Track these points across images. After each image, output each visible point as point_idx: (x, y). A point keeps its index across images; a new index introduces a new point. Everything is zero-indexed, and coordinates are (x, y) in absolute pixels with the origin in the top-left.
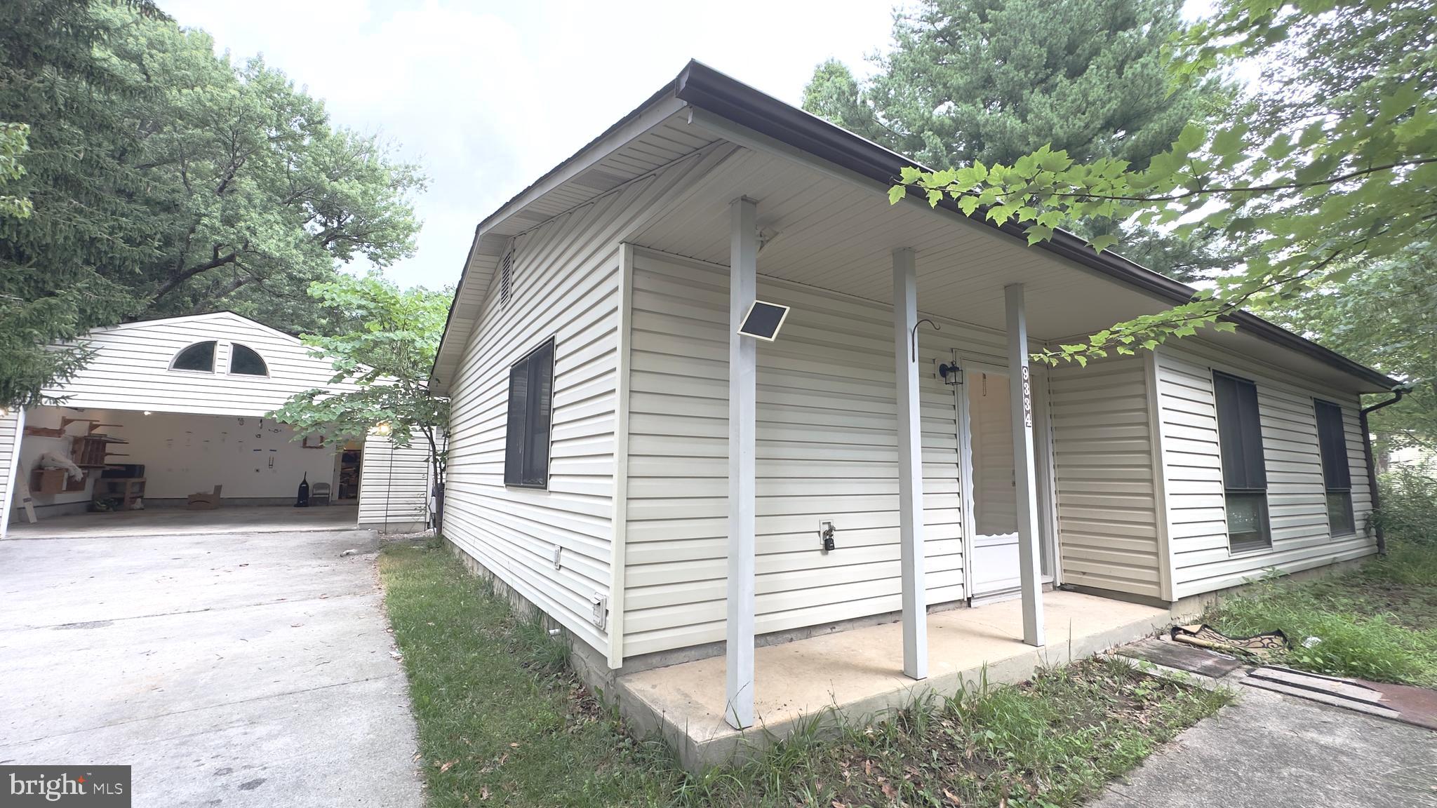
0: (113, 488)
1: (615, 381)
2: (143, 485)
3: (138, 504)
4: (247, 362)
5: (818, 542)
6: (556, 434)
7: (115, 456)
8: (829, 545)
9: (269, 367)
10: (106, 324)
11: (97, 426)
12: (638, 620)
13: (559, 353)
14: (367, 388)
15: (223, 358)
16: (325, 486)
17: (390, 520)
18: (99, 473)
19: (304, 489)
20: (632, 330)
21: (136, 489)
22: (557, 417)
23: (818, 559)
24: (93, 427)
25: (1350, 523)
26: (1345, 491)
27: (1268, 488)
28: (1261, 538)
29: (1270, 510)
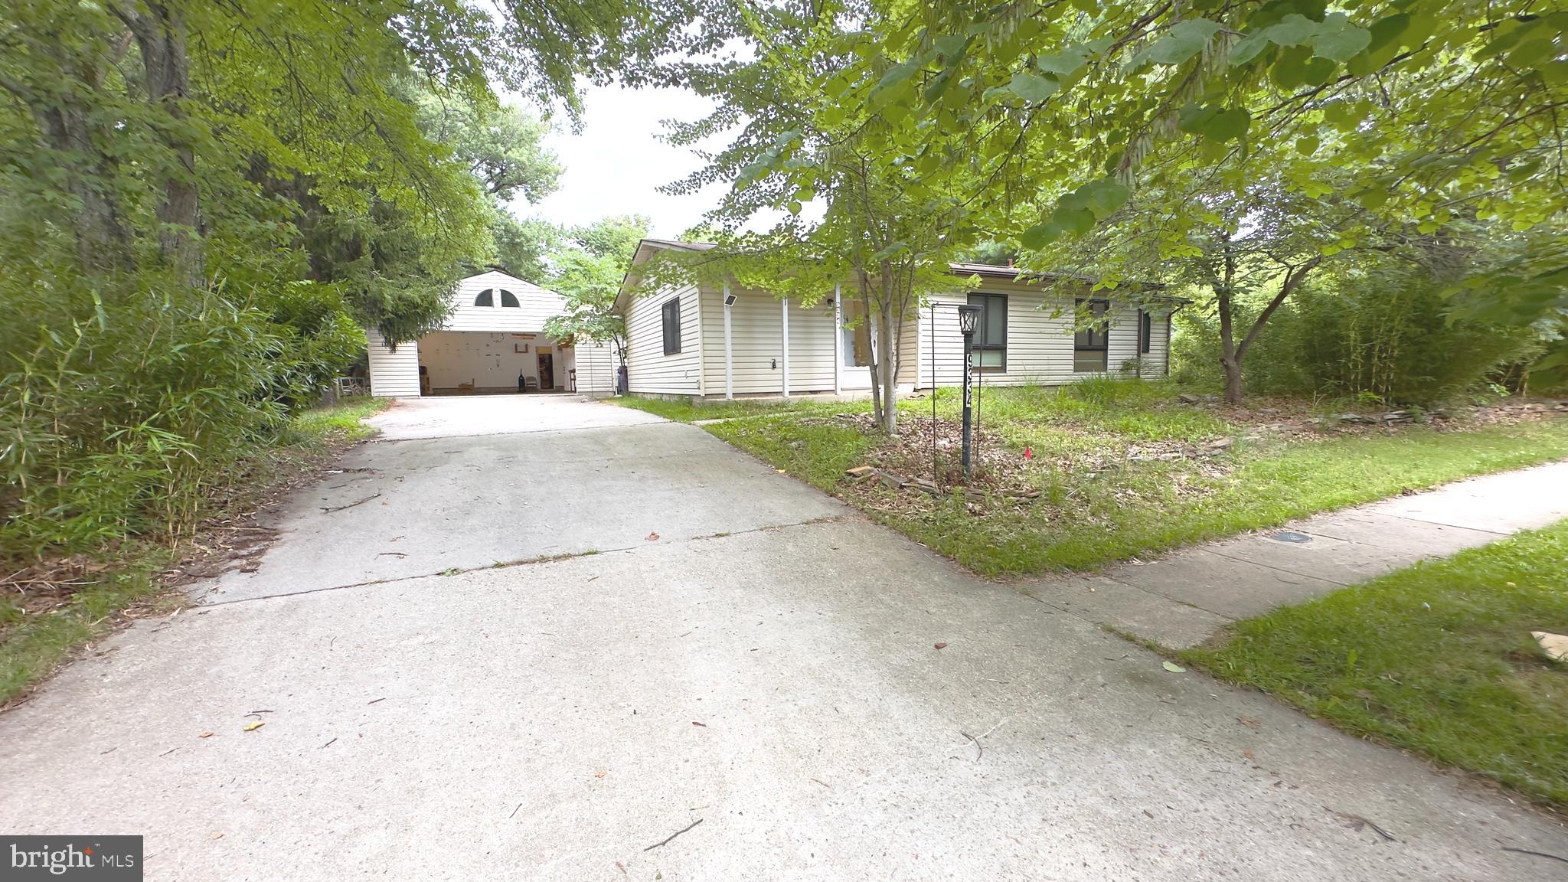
1: (698, 315)
4: (509, 300)
5: (771, 366)
6: (682, 333)
8: (774, 367)
9: (521, 303)
12: (708, 385)
13: (681, 303)
15: (497, 298)
16: (533, 379)
17: (594, 390)
19: (522, 380)
20: (701, 299)
22: (682, 327)
23: (771, 371)
25: (1104, 366)
26: (1104, 349)
27: (1009, 346)
28: (1003, 369)
29: (1008, 357)
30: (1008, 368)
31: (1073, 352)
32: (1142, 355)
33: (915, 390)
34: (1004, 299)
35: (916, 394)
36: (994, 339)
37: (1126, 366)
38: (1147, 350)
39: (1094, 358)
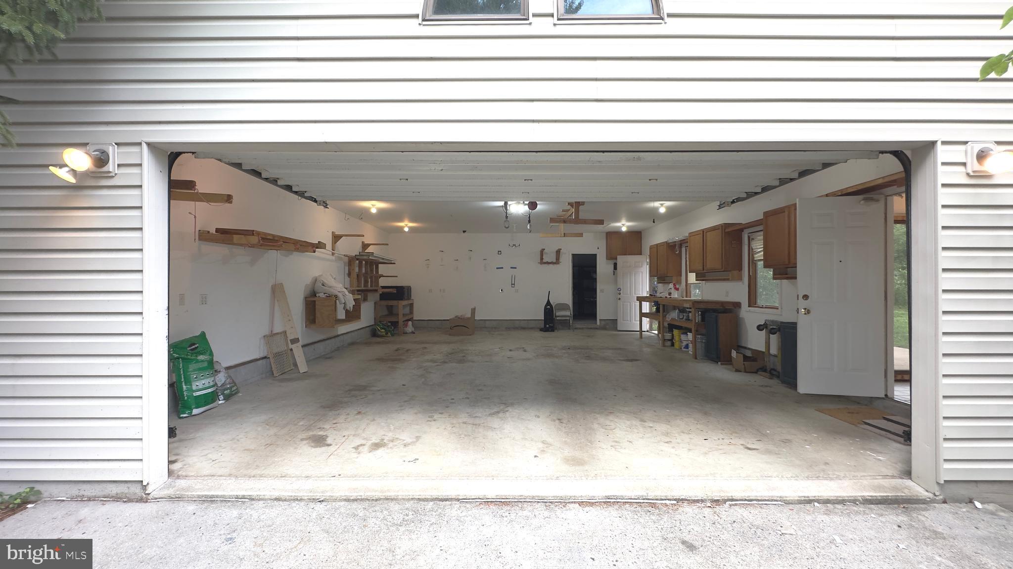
0: (390, 309)
2: (411, 305)
7: (389, 277)
11: (369, 245)
16: (565, 308)
18: (377, 296)
19: (548, 310)
21: (407, 310)
24: (365, 247)
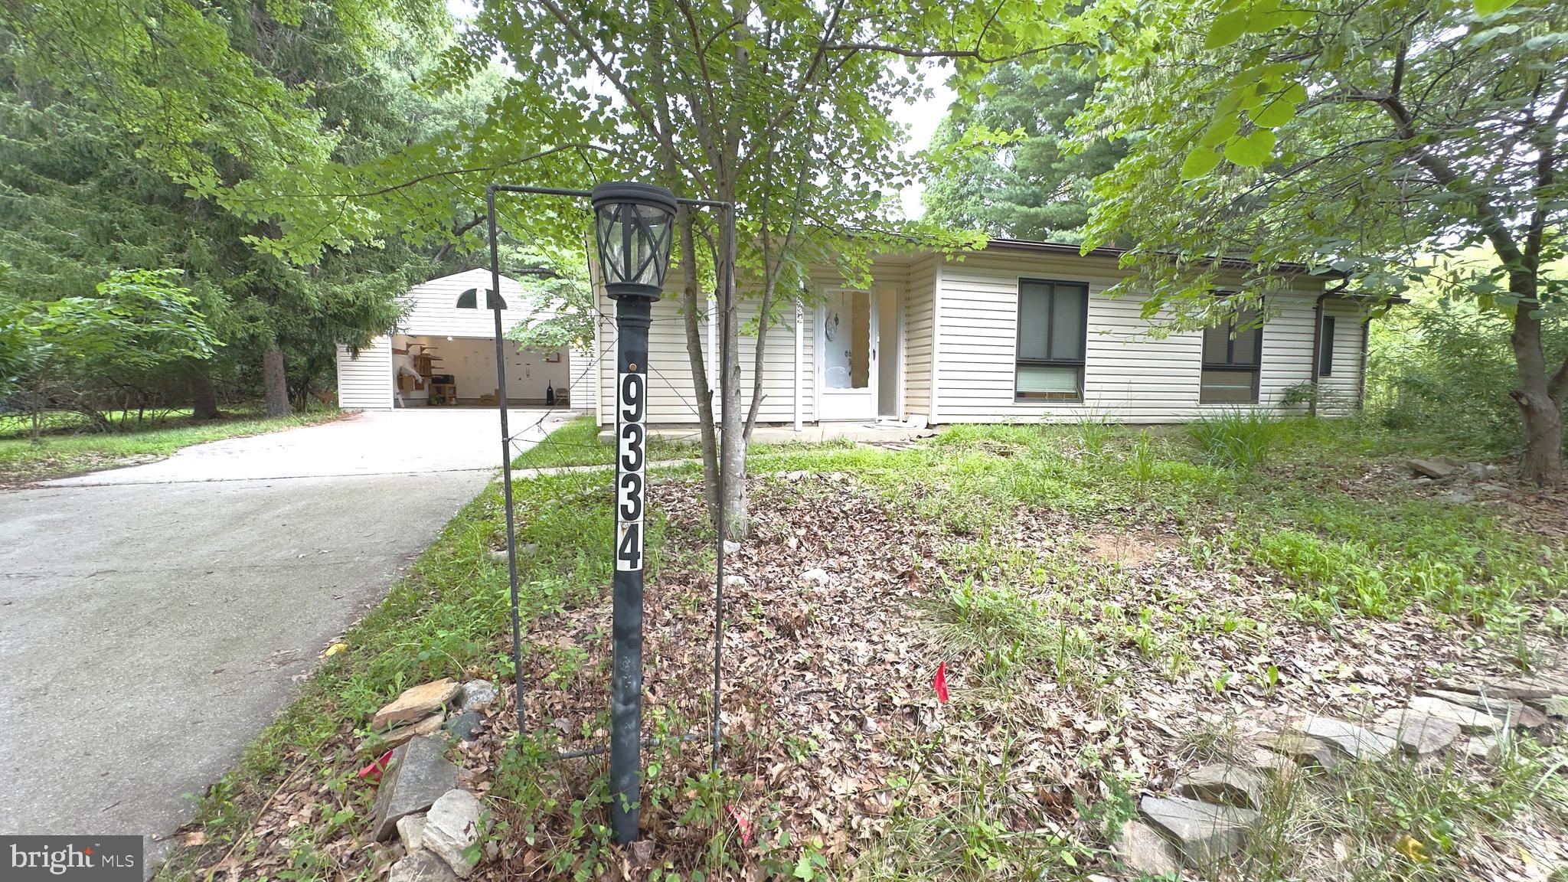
0: (439, 390)
2: (454, 388)
3: (454, 402)
7: (437, 369)
9: (508, 304)
10: (419, 283)
11: (425, 347)
14: (560, 316)
15: (481, 299)
17: (589, 406)
19: (550, 393)
21: (451, 389)
24: (422, 349)
25: (1254, 397)
26: (1254, 369)
27: (1088, 362)
28: (1077, 396)
29: (1087, 378)
30: (1086, 395)
31: (1199, 372)
32: (1320, 379)
33: (928, 426)
34: (1083, 289)
35: (929, 432)
36: (1063, 349)
37: (1291, 397)
38: (1327, 371)
39: (1238, 383)
